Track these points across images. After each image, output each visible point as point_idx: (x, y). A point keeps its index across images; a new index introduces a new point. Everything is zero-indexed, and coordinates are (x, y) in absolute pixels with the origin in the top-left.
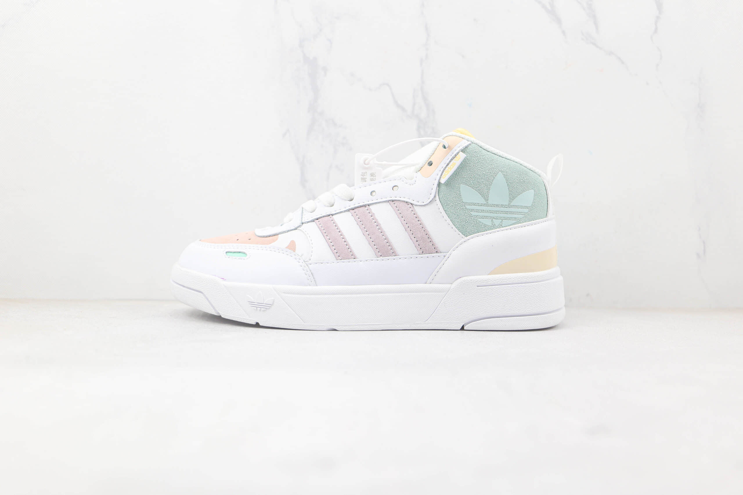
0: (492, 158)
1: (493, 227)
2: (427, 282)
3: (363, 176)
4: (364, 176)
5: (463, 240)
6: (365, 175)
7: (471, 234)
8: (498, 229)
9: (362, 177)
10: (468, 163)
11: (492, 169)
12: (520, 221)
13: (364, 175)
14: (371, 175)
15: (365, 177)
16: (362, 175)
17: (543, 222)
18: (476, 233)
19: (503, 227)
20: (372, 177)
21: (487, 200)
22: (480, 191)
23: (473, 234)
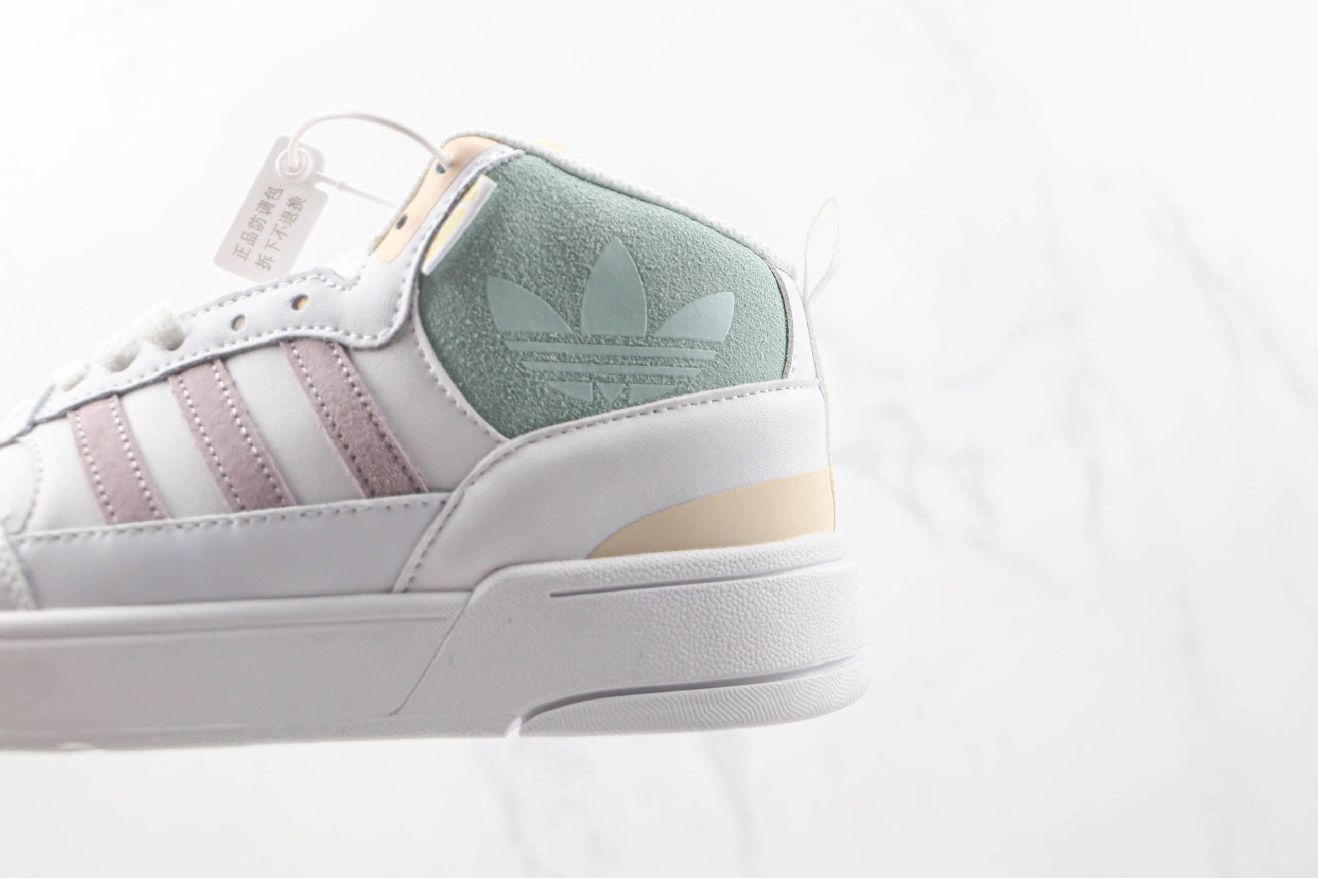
0: (592, 197)
1: (597, 407)
2: (396, 588)
3: (269, 197)
4: (273, 197)
5: (500, 449)
6: (276, 196)
7: (527, 431)
8: (614, 413)
9: (265, 199)
10: (508, 209)
11: (587, 228)
12: (687, 387)
13: (271, 195)
14: (290, 203)
15: (272, 201)
16: (266, 194)
17: (770, 390)
18: (542, 426)
19: (629, 406)
20: (290, 209)
21: (576, 323)
22: (551, 296)
23: (532, 430)
